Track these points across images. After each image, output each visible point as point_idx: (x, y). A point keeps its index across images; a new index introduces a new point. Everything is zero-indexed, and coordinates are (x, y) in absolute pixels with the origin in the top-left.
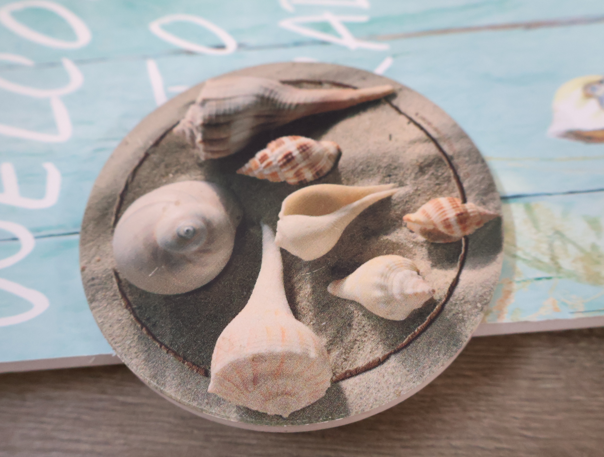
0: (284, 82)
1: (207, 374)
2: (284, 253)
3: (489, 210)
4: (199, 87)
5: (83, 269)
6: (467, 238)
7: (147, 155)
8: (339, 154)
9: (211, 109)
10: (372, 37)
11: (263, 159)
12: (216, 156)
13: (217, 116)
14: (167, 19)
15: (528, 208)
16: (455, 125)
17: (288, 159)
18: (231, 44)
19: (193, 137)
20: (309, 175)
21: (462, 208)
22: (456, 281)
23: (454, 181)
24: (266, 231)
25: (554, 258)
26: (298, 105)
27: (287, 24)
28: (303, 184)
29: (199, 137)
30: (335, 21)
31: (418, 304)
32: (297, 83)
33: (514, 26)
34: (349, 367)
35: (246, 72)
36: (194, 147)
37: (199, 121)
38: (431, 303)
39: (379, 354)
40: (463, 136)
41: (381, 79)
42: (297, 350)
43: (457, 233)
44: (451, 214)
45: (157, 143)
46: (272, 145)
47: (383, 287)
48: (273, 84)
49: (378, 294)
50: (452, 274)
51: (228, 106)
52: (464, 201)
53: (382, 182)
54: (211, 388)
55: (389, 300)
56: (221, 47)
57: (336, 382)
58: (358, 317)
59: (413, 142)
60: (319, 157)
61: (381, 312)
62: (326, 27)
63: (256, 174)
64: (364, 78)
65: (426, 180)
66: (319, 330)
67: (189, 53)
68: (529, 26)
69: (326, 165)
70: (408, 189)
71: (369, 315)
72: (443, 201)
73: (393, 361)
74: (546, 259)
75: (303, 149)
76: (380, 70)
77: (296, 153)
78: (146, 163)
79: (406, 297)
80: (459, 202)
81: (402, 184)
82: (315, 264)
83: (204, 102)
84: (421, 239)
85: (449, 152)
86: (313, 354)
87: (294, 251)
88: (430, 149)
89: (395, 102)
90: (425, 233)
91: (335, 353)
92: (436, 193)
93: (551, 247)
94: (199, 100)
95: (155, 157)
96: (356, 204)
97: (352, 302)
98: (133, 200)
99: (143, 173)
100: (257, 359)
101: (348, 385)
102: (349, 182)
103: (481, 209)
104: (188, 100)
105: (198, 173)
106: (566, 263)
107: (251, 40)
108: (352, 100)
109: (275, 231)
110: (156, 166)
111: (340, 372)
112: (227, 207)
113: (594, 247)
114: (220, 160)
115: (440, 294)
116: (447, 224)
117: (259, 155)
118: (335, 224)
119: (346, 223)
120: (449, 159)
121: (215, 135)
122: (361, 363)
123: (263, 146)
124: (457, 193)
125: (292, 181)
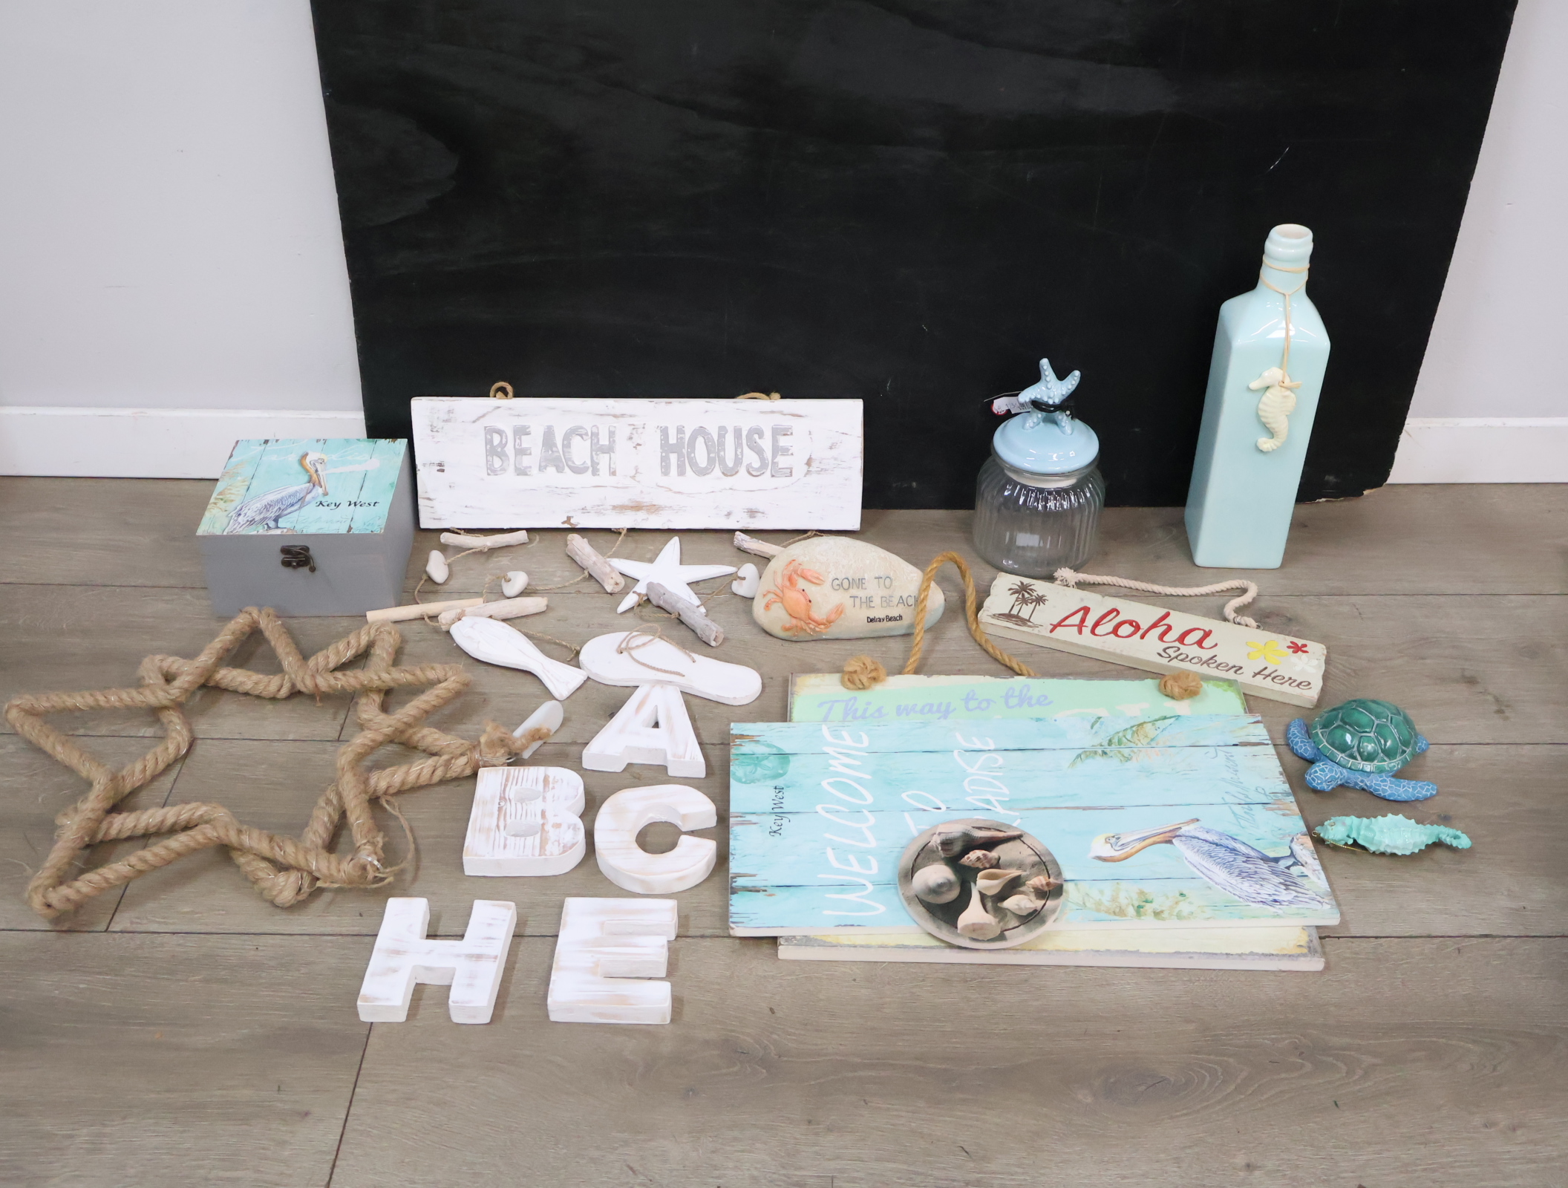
0: (974, 827)
1: (957, 928)
2: (980, 893)
3: (1059, 882)
4: (936, 826)
5: (903, 894)
6: (1049, 891)
7: (919, 854)
8: (999, 859)
9: (943, 837)
10: (1010, 809)
11: (968, 858)
12: (948, 856)
13: (947, 840)
14: (910, 793)
15: (1076, 885)
16: (1047, 849)
17: (978, 859)
18: (944, 808)
19: (937, 848)
20: (988, 866)
21: (1048, 880)
22: (1045, 904)
23: (1045, 870)
24: (972, 885)
25: (1084, 903)
26: (980, 838)
27: (969, 799)
28: (985, 868)
29: (940, 848)
30: (992, 799)
31: (1031, 911)
32: (980, 828)
33: (1078, 808)
34: (1007, 928)
35: (956, 822)
36: (938, 852)
37: (939, 842)
38: (1036, 910)
39: (1017, 925)
40: (1050, 854)
41: (1016, 828)
42: (988, 922)
43: (1046, 889)
44: (1044, 882)
45: (922, 849)
46: (971, 853)
47: (1017, 905)
48: (969, 828)
49: (1017, 907)
50: (1043, 902)
51: (951, 836)
52: (1049, 878)
53: (1017, 869)
54: (958, 932)
55: (1020, 909)
56: (940, 809)
57: (1003, 932)
58: (1009, 914)
59: (1030, 855)
60: (991, 859)
61: (1018, 913)
62: (988, 802)
63: (966, 864)
64: (1009, 828)
65: (1035, 870)
66: (995, 917)
67: (925, 810)
68: (1084, 809)
69: (994, 862)
70: (1028, 873)
71: (1014, 913)
72: (1041, 878)
73: (1022, 927)
74: (1081, 903)
75: (984, 855)
76: (1014, 825)
77: (981, 857)
78: (919, 857)
79: (1026, 908)
80: (1047, 878)
81: (1025, 871)
82: (992, 896)
83: (940, 834)
84: (1033, 890)
85: (1044, 860)
86: (994, 924)
87: (984, 892)
88: (1037, 859)
89: (1022, 839)
90: (1033, 888)
91: (1001, 924)
92: (1038, 875)
93: (1084, 900)
94: (937, 833)
95: (922, 855)
96: (1007, 877)
97: (1007, 909)
98: (917, 871)
99: (918, 860)
100: (973, 924)
101: (1006, 933)
102: (1003, 869)
103: (1056, 881)
104: (933, 832)
105: (942, 862)
106: (1088, 904)
107: (953, 807)
108: (1004, 837)
109: (975, 884)
110: (924, 859)
111: (1004, 929)
112: (955, 875)
113: (1100, 899)
114: (950, 858)
115: (1039, 908)
116: (1042, 885)
117: (966, 857)
118: (1000, 883)
119: (1004, 883)
120: (1044, 863)
121: (946, 848)
122: (1011, 927)
123: (968, 853)
124: (1047, 875)
125: (981, 867)
